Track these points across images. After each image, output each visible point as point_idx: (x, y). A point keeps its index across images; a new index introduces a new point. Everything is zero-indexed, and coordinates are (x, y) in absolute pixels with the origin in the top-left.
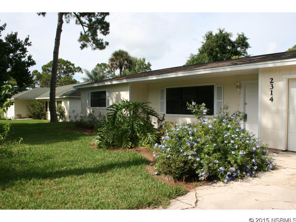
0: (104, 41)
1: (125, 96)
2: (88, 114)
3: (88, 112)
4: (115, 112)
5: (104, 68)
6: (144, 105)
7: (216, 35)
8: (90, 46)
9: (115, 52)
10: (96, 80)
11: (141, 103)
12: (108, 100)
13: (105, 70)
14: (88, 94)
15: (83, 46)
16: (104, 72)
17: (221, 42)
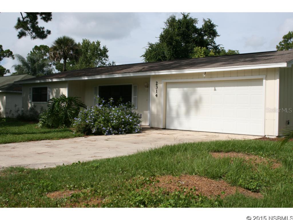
0: (45, 30)
1: (64, 91)
2: (29, 108)
3: (30, 105)
4: (53, 104)
5: (44, 53)
6: (76, 99)
7: (179, 21)
8: (29, 34)
9: (59, 39)
10: (34, 69)
11: (73, 97)
12: (49, 96)
13: (46, 55)
14: (30, 89)
15: (21, 35)
16: (44, 58)
17: (184, 29)
